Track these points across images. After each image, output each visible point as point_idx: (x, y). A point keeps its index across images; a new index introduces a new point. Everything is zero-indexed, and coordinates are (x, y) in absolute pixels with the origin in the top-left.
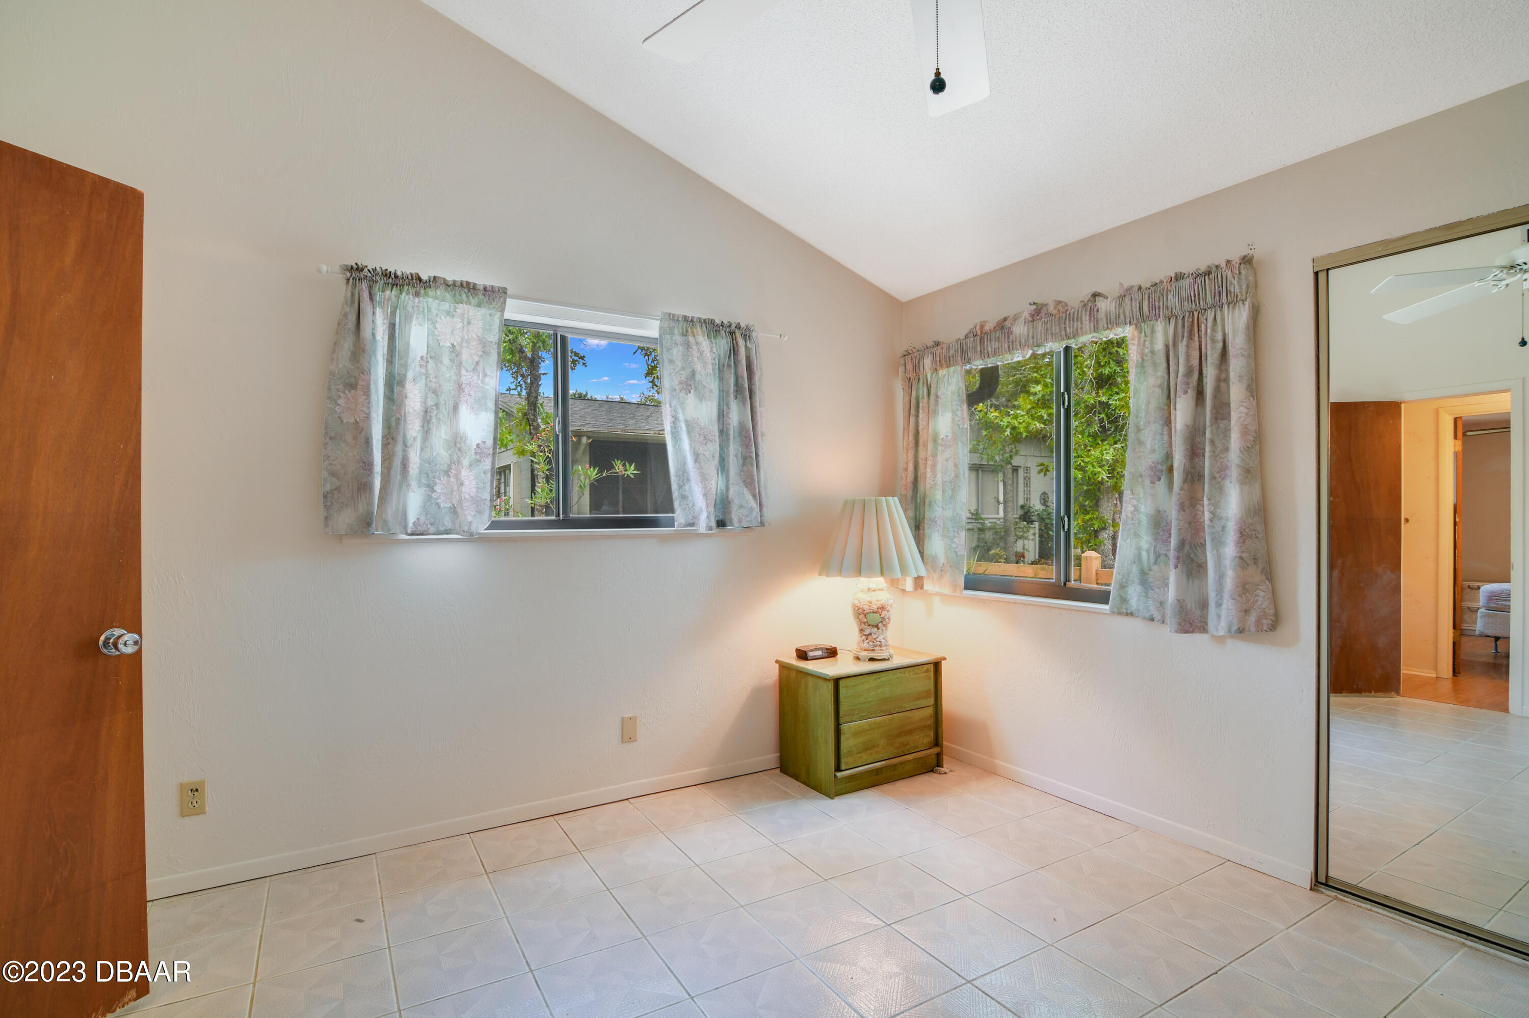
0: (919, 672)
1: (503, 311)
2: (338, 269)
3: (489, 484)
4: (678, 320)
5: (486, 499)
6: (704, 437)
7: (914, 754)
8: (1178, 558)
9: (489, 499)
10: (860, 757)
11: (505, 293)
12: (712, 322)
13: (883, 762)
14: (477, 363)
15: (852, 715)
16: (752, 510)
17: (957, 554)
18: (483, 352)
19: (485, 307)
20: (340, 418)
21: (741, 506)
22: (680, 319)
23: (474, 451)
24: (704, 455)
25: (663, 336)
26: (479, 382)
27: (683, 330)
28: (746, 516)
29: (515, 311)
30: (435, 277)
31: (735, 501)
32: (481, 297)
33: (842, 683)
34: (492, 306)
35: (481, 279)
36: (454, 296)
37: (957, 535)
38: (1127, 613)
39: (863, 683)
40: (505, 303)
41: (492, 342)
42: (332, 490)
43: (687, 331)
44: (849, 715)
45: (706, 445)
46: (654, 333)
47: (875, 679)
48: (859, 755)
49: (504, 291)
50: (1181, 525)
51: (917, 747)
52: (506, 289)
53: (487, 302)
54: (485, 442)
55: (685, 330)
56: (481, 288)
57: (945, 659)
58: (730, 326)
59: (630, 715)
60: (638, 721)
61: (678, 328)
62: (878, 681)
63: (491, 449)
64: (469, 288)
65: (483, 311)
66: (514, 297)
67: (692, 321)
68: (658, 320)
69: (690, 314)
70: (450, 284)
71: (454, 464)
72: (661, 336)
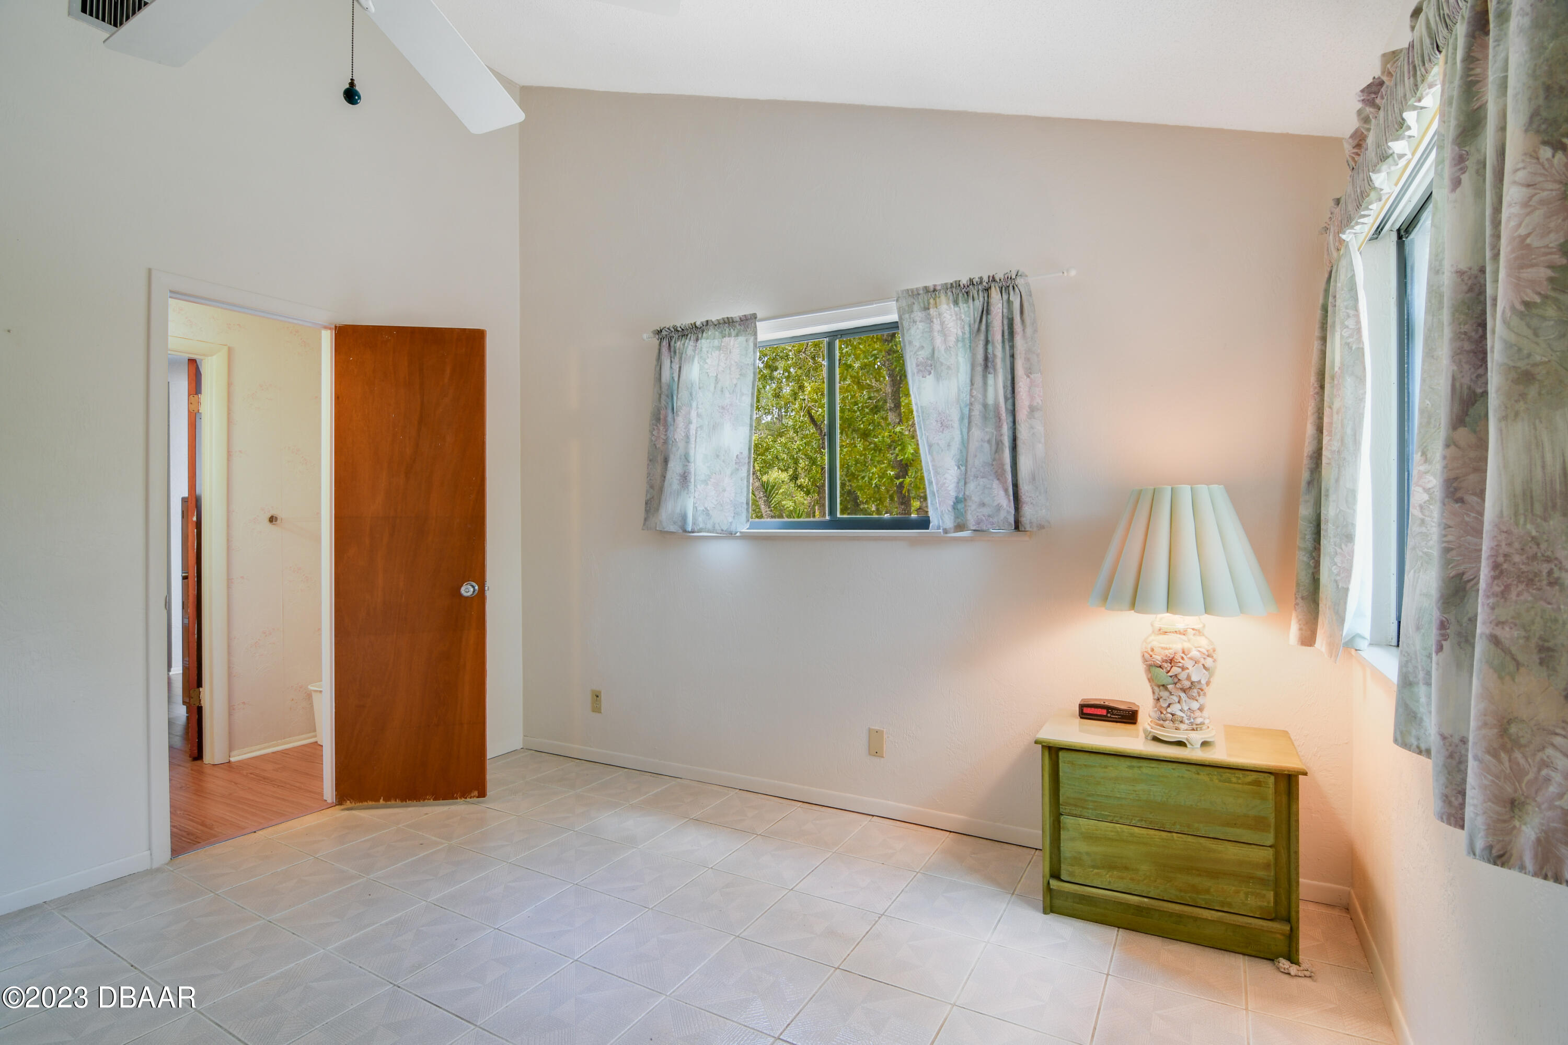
0: (1234, 780)
1: (755, 334)
2: (652, 335)
3: (745, 489)
4: (919, 294)
5: (743, 503)
6: (942, 423)
7: (1220, 914)
8: (1443, 626)
9: (745, 502)
10: (1097, 874)
11: (756, 318)
12: (958, 284)
13: (1146, 900)
14: (736, 385)
15: (1083, 808)
16: (999, 508)
17: (1338, 586)
18: (740, 375)
19: (741, 336)
20: (655, 445)
21: (983, 505)
22: (921, 292)
23: (734, 462)
24: (938, 444)
25: (903, 317)
26: (737, 401)
27: (924, 304)
28: (989, 516)
29: (766, 332)
30: (707, 321)
31: (973, 498)
32: (738, 327)
33: (1061, 754)
34: (747, 333)
35: (736, 312)
36: (721, 332)
37: (1339, 550)
38: (1418, 747)
39: (1106, 767)
40: (756, 327)
41: (748, 364)
42: (650, 499)
43: (929, 304)
44: (1076, 806)
45: (942, 432)
46: (893, 317)
47: (1131, 767)
48: (1096, 871)
49: (754, 316)
50: (1450, 538)
51: (1230, 905)
52: (755, 314)
53: (744, 331)
54: (742, 453)
55: (926, 304)
56: (738, 319)
57: (1305, 774)
58: (981, 283)
59: (877, 728)
60: (885, 736)
61: (919, 303)
62: (1136, 771)
63: (747, 459)
64: (729, 322)
65: (741, 339)
66: (762, 320)
67: (935, 290)
68: (894, 301)
69: (930, 284)
70: (716, 323)
71: (715, 473)
72: (900, 317)
